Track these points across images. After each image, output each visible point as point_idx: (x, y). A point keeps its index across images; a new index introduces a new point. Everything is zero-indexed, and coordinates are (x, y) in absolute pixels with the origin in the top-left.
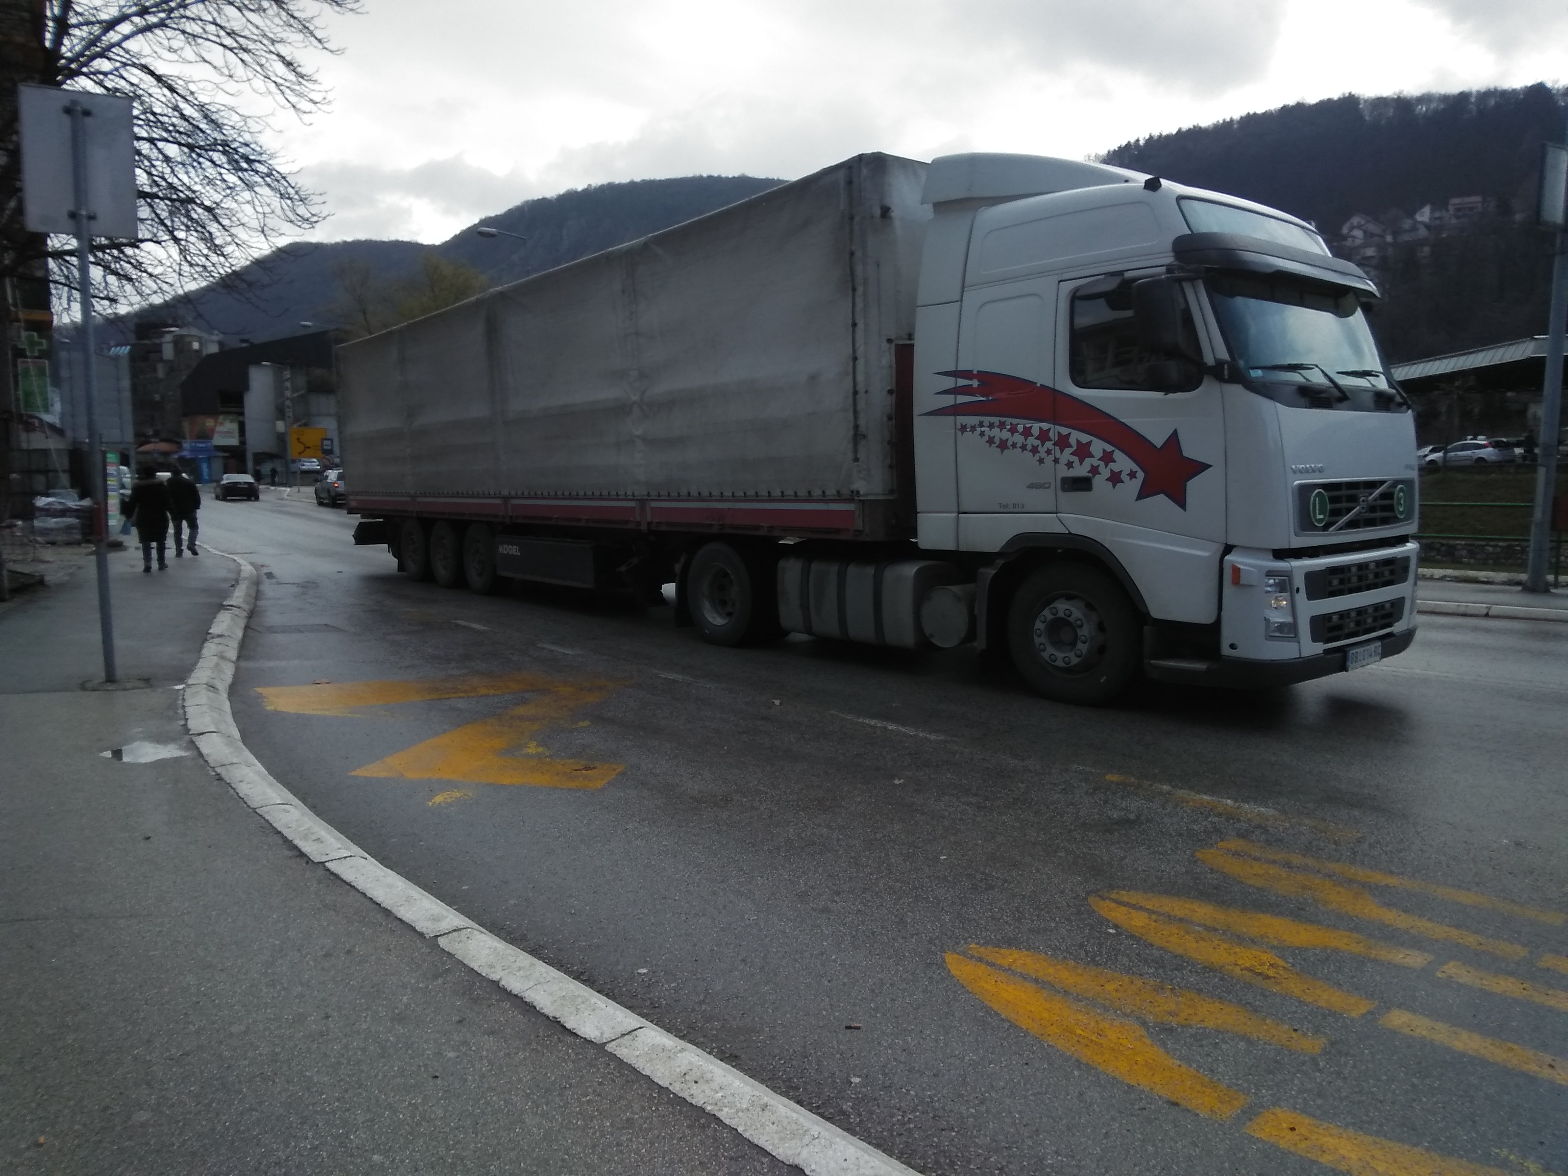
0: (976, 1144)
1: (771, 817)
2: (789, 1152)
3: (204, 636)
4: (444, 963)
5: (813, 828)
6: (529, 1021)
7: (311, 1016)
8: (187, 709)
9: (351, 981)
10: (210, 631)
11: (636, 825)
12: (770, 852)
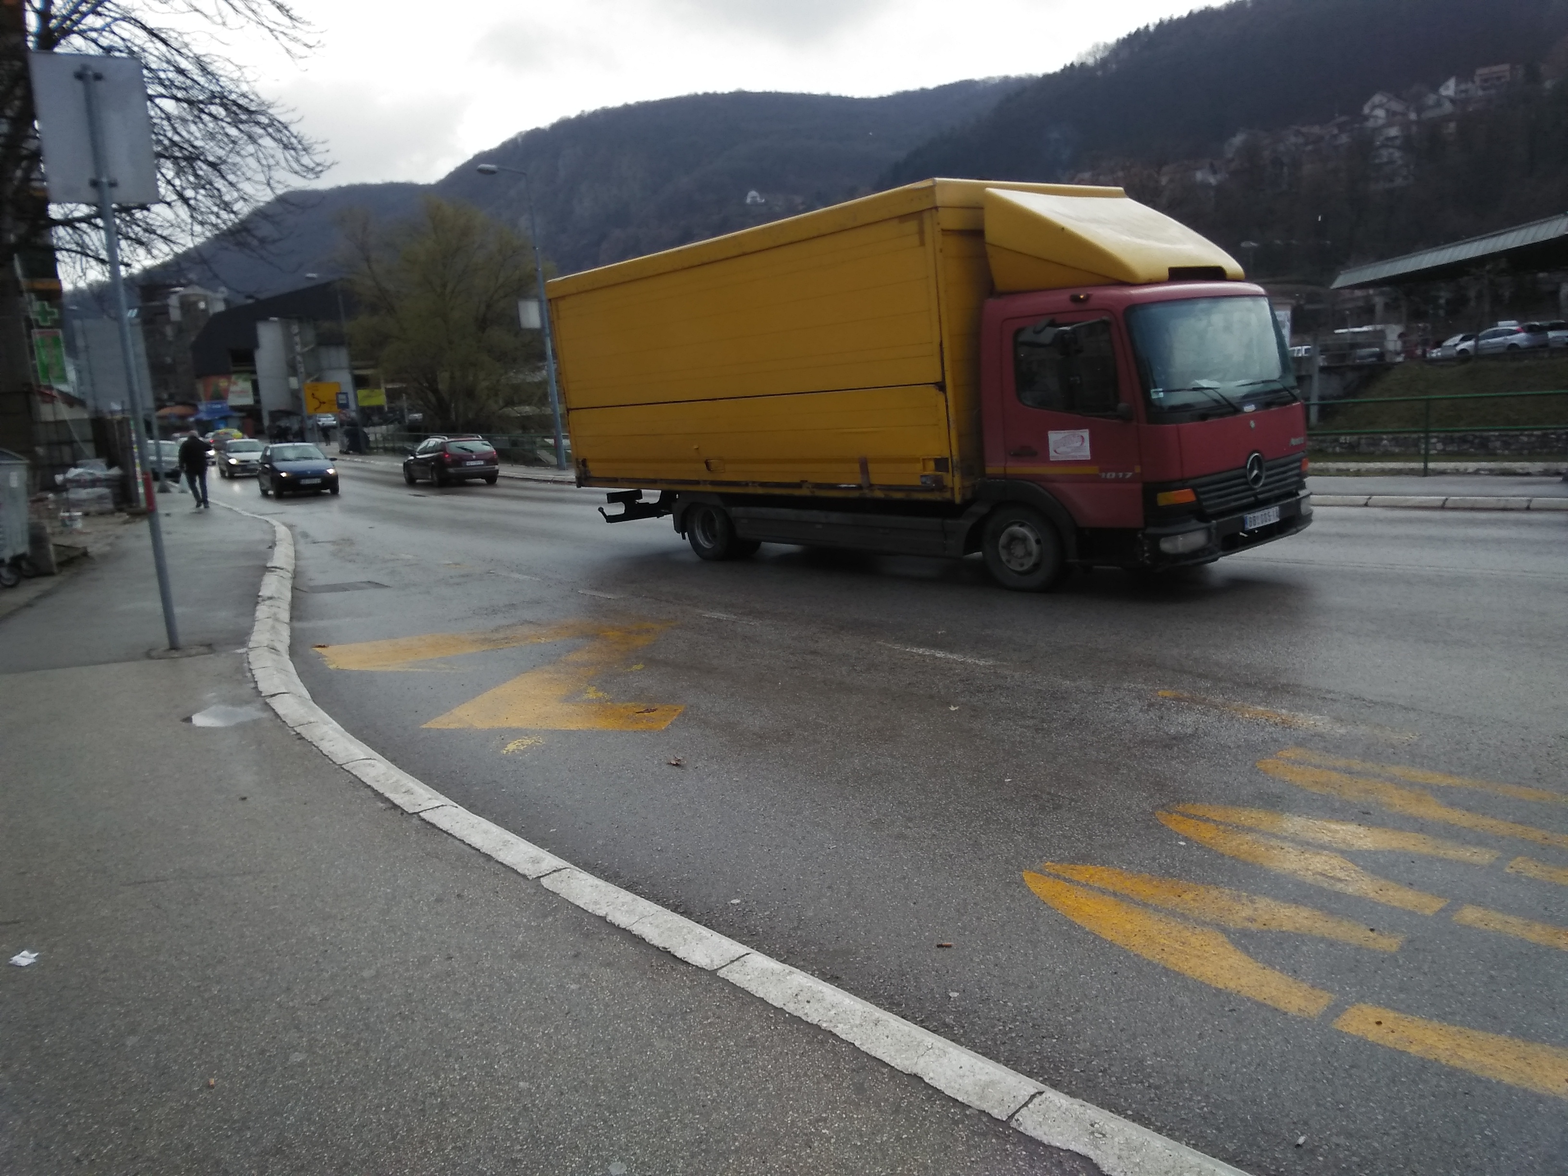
0: (1078, 1050)
1: (834, 748)
2: (907, 1063)
3: (255, 599)
4: (551, 902)
5: (877, 758)
6: (641, 952)
7: (435, 957)
8: (254, 672)
9: (465, 923)
10: (260, 594)
11: (705, 763)
12: (839, 783)
